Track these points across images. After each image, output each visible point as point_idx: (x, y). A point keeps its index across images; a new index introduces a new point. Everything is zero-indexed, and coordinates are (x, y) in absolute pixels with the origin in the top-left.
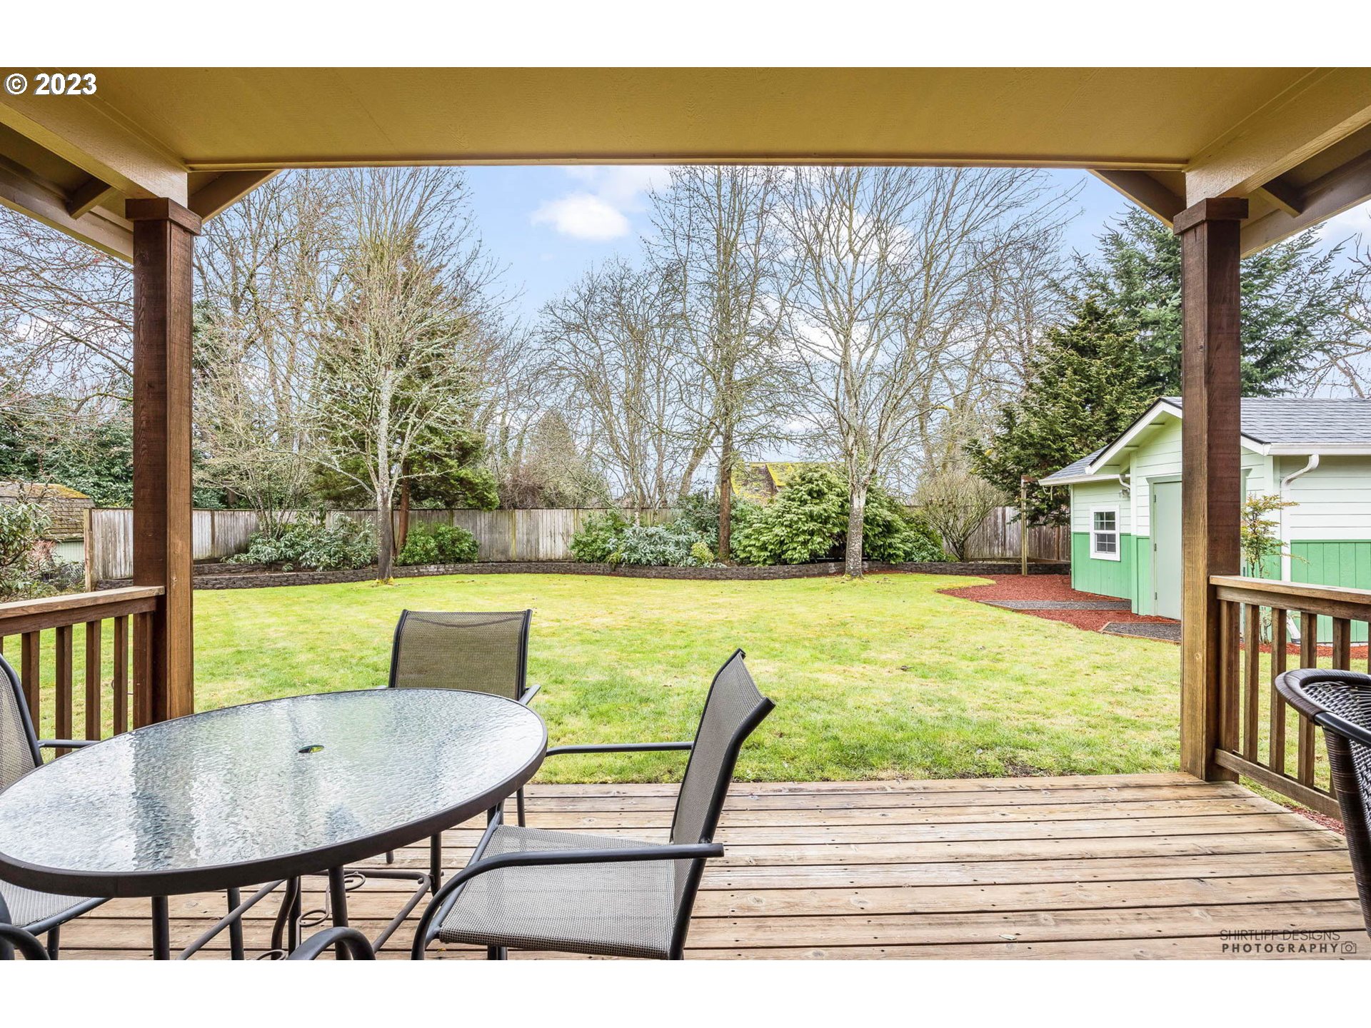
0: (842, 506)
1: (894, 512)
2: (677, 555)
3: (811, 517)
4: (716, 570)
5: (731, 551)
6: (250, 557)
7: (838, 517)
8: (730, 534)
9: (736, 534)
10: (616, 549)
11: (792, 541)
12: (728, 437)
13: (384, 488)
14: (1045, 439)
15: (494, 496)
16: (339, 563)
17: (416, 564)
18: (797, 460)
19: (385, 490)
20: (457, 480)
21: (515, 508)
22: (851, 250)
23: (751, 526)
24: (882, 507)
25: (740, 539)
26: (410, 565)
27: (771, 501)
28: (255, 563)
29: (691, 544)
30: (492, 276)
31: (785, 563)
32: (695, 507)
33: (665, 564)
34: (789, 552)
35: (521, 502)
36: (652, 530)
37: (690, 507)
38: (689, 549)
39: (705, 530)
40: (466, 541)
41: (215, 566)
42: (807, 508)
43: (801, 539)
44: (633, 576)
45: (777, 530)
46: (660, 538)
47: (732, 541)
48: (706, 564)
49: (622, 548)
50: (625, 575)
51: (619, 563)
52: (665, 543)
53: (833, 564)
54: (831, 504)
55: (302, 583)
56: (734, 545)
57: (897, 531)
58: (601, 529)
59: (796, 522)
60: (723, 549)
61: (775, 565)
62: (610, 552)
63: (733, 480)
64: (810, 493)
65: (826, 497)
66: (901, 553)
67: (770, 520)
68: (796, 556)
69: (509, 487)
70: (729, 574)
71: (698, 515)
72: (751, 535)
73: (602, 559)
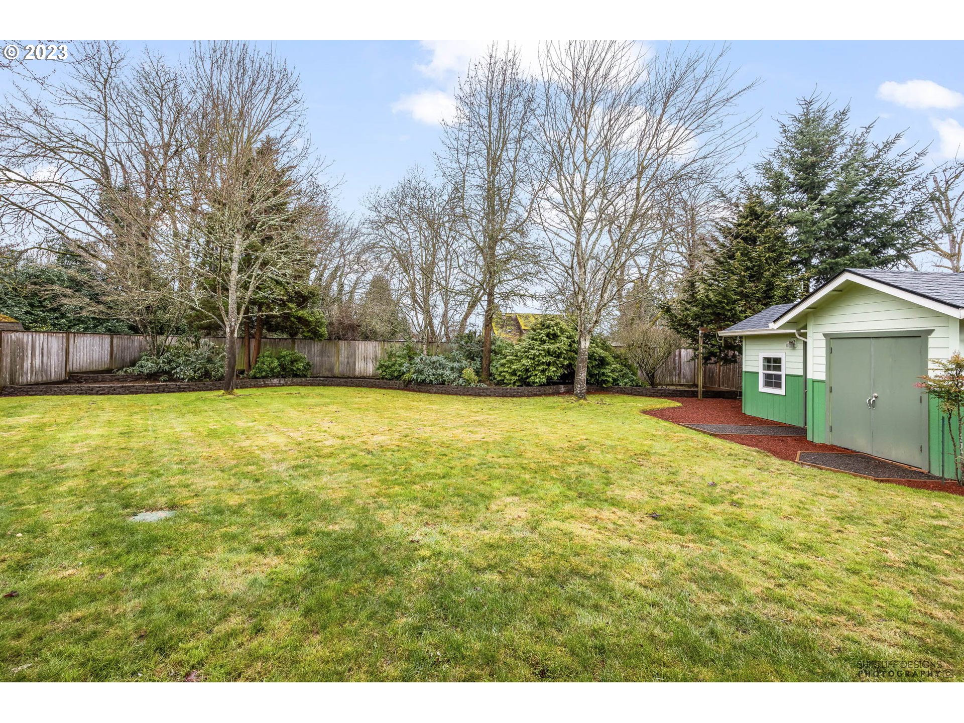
0: (570, 345)
1: (606, 350)
2: (451, 377)
3: (549, 353)
4: (479, 389)
5: (491, 375)
6: (136, 370)
7: (567, 353)
8: (490, 362)
9: (494, 363)
10: (409, 371)
11: (535, 370)
12: (491, 295)
13: (233, 323)
14: (720, 302)
15: (324, 330)
16: (201, 377)
17: (263, 377)
18: (539, 312)
19: (233, 324)
20: (296, 318)
21: (339, 339)
22: (586, 159)
23: (505, 358)
24: (598, 347)
25: (497, 367)
26: (258, 378)
27: (520, 340)
28: (138, 375)
29: (462, 369)
30: (320, 169)
31: (528, 385)
32: (466, 343)
33: (443, 383)
34: (532, 378)
35: (344, 335)
36: (434, 358)
37: (463, 343)
38: (461, 373)
39: (473, 359)
40: (302, 362)
41: (107, 376)
42: (546, 347)
43: (541, 368)
44: (420, 391)
45: (524, 361)
46: (440, 365)
47: (491, 368)
48: (472, 384)
49: (412, 371)
50: (414, 391)
51: (410, 382)
52: (443, 368)
53: (562, 386)
54: (562, 344)
55: (170, 391)
56: (493, 370)
57: (608, 364)
58: (399, 357)
59: (538, 356)
60: (485, 373)
61: (521, 386)
62: (404, 373)
63: (493, 324)
64: (548, 335)
65: (559, 338)
66: (611, 380)
67: (519, 354)
68: (537, 380)
69: (336, 324)
70: (488, 393)
71: (468, 348)
72: (505, 364)
73: (398, 378)
